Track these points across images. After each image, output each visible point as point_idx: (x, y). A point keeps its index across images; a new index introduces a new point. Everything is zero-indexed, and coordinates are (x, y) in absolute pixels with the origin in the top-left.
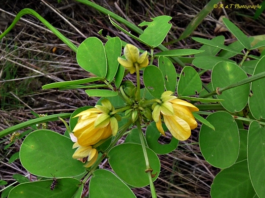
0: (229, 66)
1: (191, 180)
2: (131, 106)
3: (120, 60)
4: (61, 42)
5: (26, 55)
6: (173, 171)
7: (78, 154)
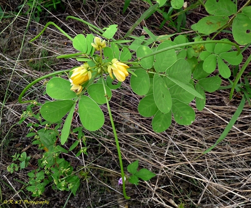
0: (145, 48)
1: (130, 104)
2: (98, 66)
3: (92, 44)
4: (69, 39)
5: (52, 46)
6: (121, 100)
7: (73, 88)
